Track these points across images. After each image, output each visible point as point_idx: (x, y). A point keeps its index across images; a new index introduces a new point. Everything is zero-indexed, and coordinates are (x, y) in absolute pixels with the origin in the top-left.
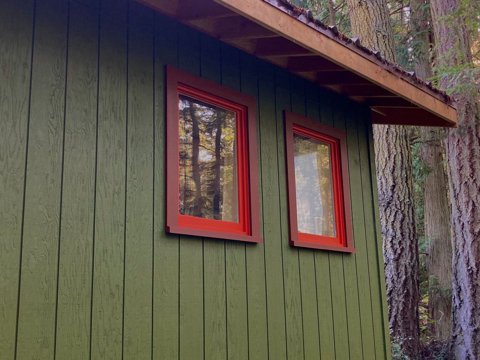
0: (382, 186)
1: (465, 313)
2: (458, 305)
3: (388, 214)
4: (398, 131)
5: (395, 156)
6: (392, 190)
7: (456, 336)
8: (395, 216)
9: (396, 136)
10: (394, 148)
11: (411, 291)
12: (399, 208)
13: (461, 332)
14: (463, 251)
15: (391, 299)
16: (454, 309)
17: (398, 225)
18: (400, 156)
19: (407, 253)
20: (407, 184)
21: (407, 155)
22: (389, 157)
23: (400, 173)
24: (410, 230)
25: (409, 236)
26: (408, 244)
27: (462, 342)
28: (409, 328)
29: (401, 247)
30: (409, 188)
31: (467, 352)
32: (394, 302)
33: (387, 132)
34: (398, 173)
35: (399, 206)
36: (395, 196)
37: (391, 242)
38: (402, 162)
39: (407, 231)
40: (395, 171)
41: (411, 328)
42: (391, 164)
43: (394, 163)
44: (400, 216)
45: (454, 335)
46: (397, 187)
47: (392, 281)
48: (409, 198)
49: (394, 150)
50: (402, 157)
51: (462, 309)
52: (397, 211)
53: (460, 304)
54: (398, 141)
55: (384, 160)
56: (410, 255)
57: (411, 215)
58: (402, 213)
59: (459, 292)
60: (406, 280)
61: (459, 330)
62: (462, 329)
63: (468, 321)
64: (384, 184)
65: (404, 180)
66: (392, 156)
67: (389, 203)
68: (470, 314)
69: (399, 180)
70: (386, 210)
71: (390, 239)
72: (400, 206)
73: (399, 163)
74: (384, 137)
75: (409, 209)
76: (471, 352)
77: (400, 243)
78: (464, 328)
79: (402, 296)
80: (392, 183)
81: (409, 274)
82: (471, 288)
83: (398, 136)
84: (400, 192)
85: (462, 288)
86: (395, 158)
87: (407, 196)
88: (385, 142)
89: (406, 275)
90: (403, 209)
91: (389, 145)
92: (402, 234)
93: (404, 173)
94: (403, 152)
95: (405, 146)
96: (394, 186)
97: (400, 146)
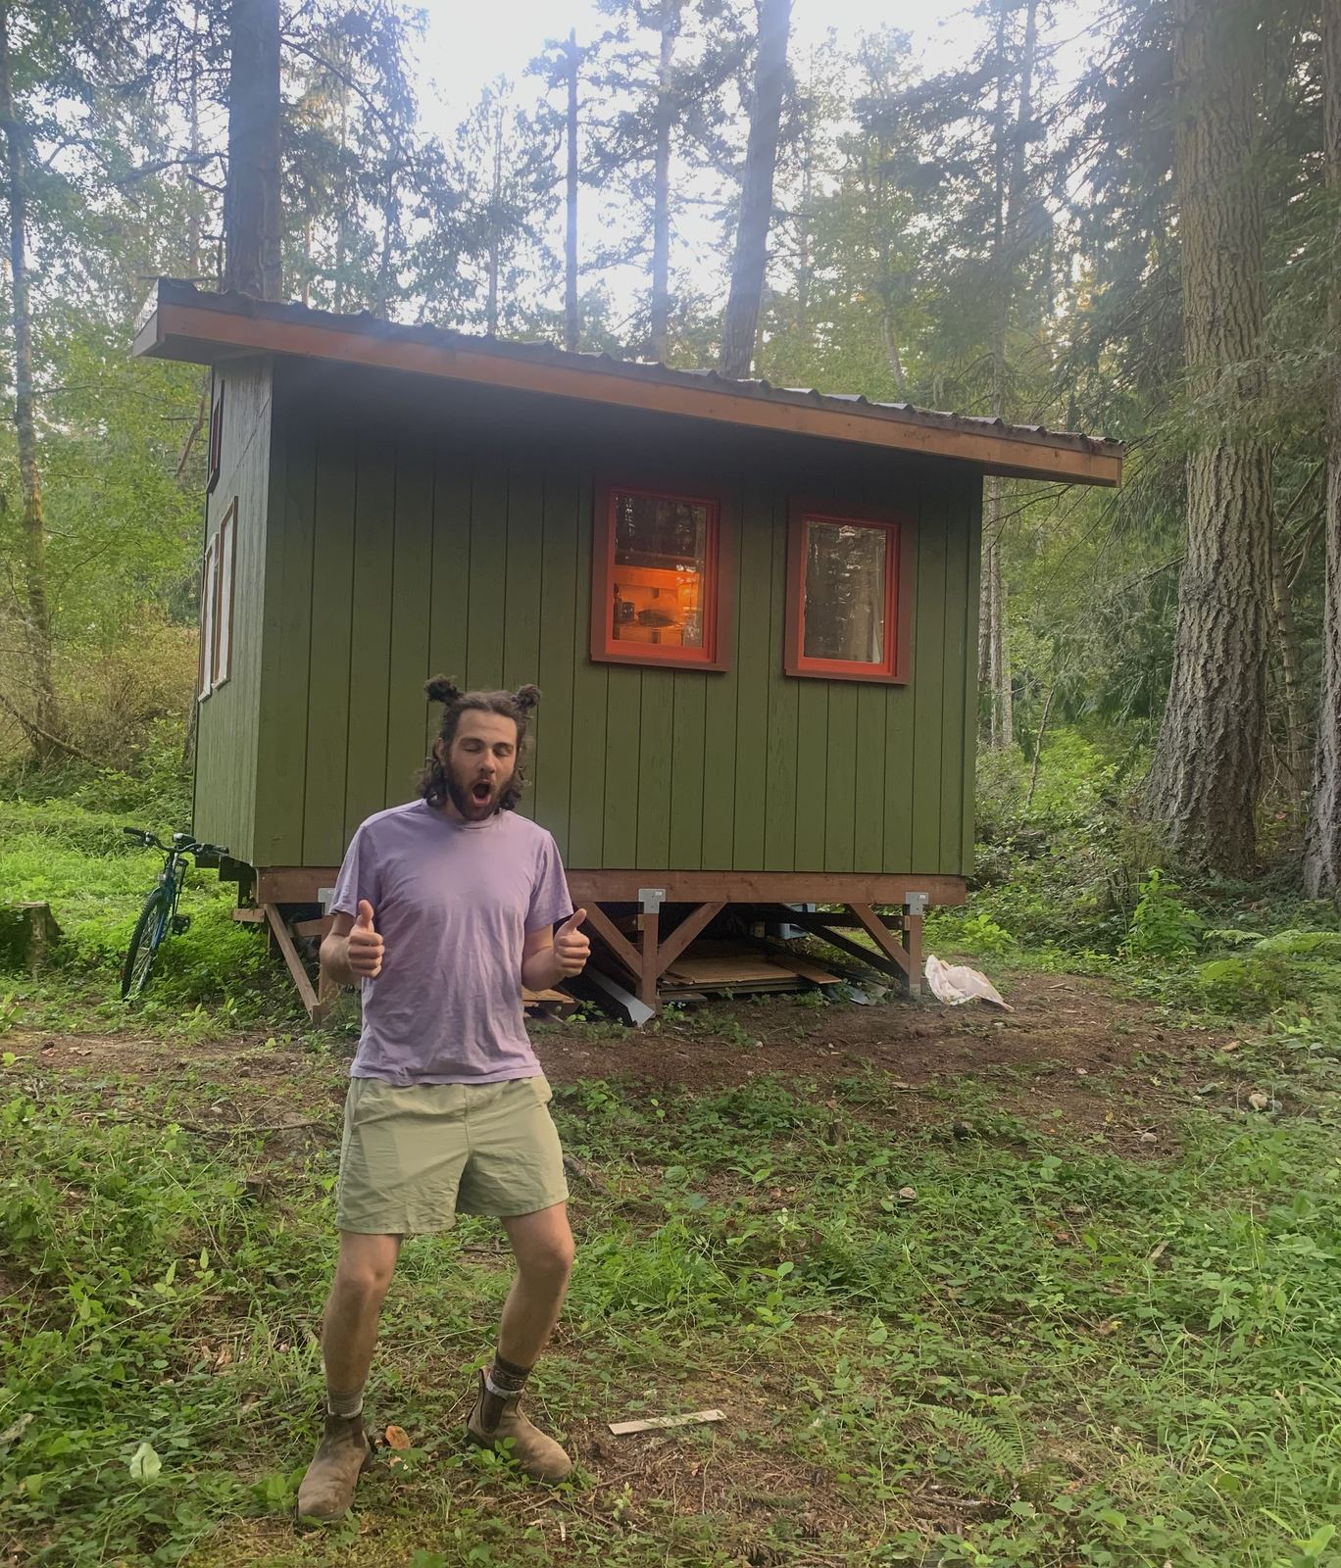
0: (1199, 562)
1: (1327, 798)
3: (1204, 614)
4: (1241, 453)
5: (1229, 503)
6: (1216, 570)
7: (1309, 841)
8: (1216, 618)
9: (1237, 462)
10: (1231, 486)
11: (1235, 757)
12: (1227, 603)
13: (1317, 833)
15: (1194, 770)
16: (1313, 791)
17: (1219, 635)
18: (1240, 503)
19: (1234, 687)
20: (1250, 559)
21: (1257, 498)
22: (1218, 505)
23: (1236, 535)
25: (1242, 656)
26: (1238, 669)
27: (1318, 851)
28: (1224, 823)
29: (1222, 677)
30: (1253, 565)
31: (1325, 868)
32: (1198, 775)
33: (1219, 456)
34: (1231, 535)
35: (1225, 601)
36: (1221, 580)
37: (1204, 666)
38: (1244, 514)
39: (1239, 645)
40: (1227, 532)
41: (1230, 822)
42: (1219, 520)
43: (1226, 516)
44: (1225, 620)
45: (1307, 838)
46: (1226, 563)
47: (1198, 738)
48: (1251, 584)
49: (1228, 491)
50: (1244, 504)
51: (1323, 791)
52: (1220, 610)
53: (1320, 783)
54: (1239, 473)
56: (1240, 691)
57: (1251, 616)
58: (1230, 612)
59: (1322, 760)
60: (1226, 736)
61: (1315, 830)
62: (1319, 828)
63: (1331, 813)
64: (1203, 558)
65: (1243, 551)
66: (1224, 504)
67: (1207, 595)
68: (1334, 800)
69: (1232, 551)
70: (1201, 607)
71: (1202, 662)
72: (1229, 600)
73: (1235, 517)
75: (1247, 604)
76: (1331, 868)
77: (1220, 669)
78: (1323, 826)
79: (1215, 765)
80: (1215, 557)
81: (1233, 727)
83: (1242, 462)
84: (1232, 573)
86: (1227, 506)
87: (1246, 580)
88: (1212, 475)
89: (1226, 728)
90: (1233, 605)
91: (1219, 481)
92: (1226, 652)
93: (1245, 535)
94: (1249, 495)
95: (1255, 482)
96: (1219, 562)
97: (1243, 482)
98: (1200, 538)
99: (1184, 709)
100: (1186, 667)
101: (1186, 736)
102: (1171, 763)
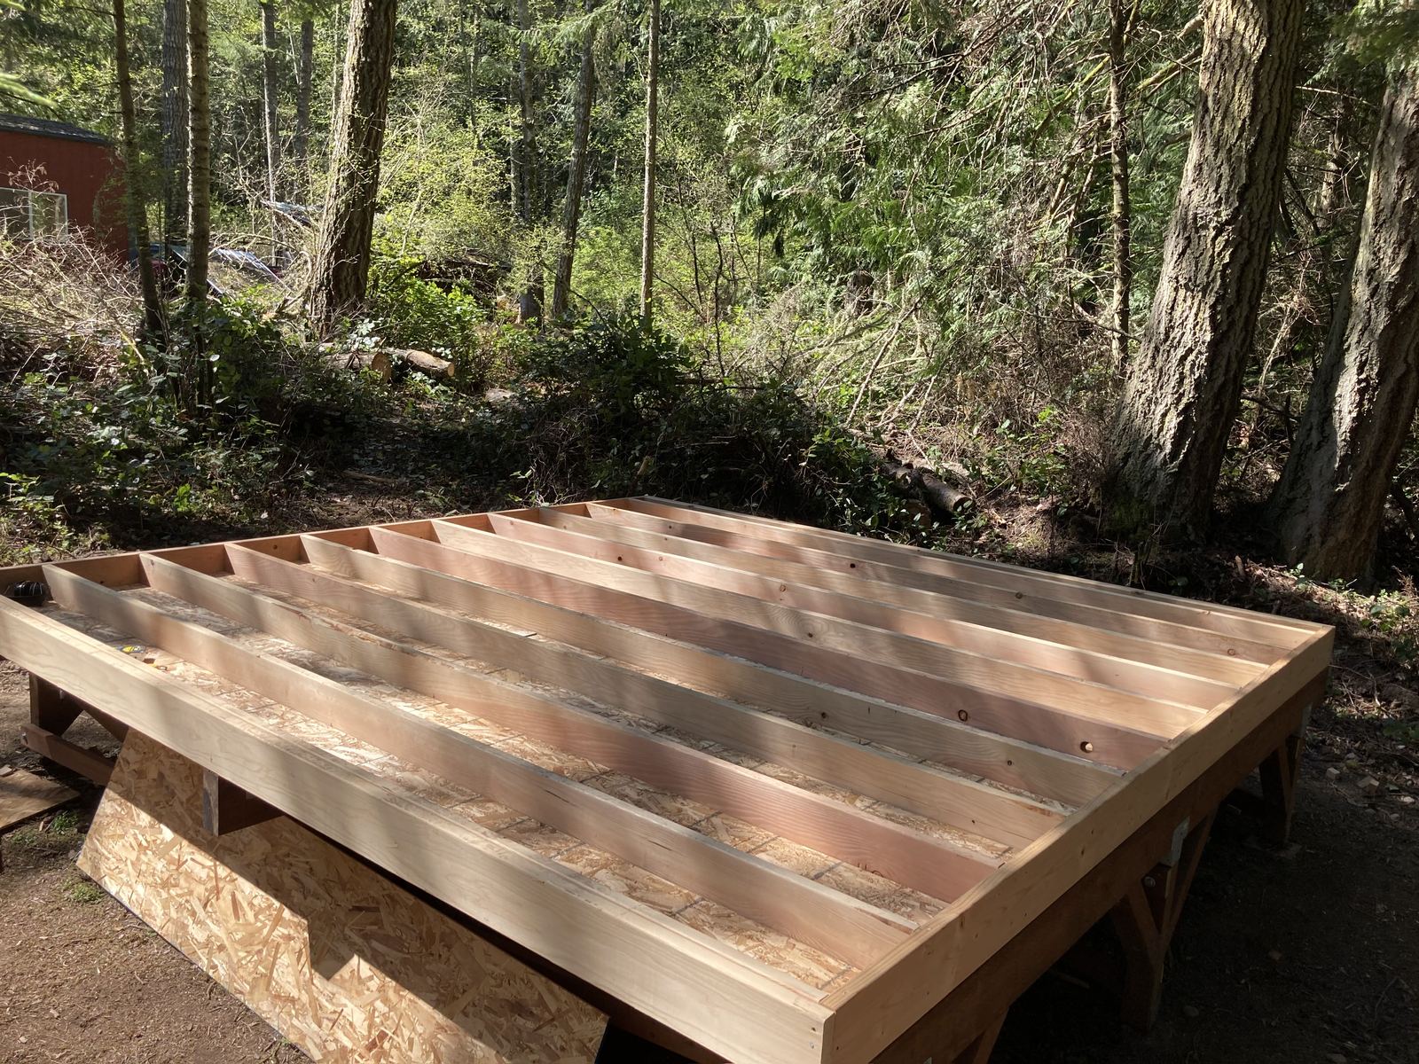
1: (1326, 459)
2: (1315, 443)
3: (1220, 246)
4: (1284, 57)
5: (1266, 116)
6: (1242, 195)
7: (1295, 499)
8: (1235, 253)
9: (1279, 68)
10: (1268, 97)
12: (1247, 236)
13: (1305, 494)
15: (1186, 419)
16: (1304, 448)
18: (1275, 118)
19: (1238, 333)
20: (1273, 184)
23: (1265, 156)
24: (1254, 283)
26: (1244, 314)
29: (1230, 319)
30: (1274, 193)
31: (1308, 530)
32: (1189, 426)
34: (1261, 156)
35: (1245, 233)
36: (1245, 209)
37: (1213, 305)
38: (1276, 131)
40: (1258, 152)
42: (1251, 136)
43: (1260, 133)
44: (1243, 254)
45: (1290, 496)
46: (1253, 190)
48: (1269, 216)
49: (1266, 103)
50: (1278, 122)
51: (1322, 450)
52: (1240, 243)
53: (1319, 443)
54: (1278, 85)
55: (1239, 124)
56: (1242, 336)
58: (1249, 247)
59: (1325, 420)
60: (1223, 386)
61: (1304, 489)
62: (1310, 488)
63: (1328, 474)
64: (1227, 178)
65: (1270, 177)
66: (1260, 117)
67: (1227, 223)
68: (1335, 462)
69: (1261, 174)
70: (1216, 236)
71: (1211, 300)
72: (1250, 234)
73: (1269, 134)
74: (1251, 70)
75: (1263, 239)
76: (1316, 530)
77: (1228, 311)
78: (1316, 487)
79: (1209, 415)
80: (1243, 180)
82: (1354, 414)
83: (1282, 68)
84: (1255, 201)
86: (1263, 121)
87: (1267, 211)
88: (1250, 80)
89: (1225, 375)
90: (1253, 238)
91: (1257, 88)
92: (1238, 291)
93: (1274, 158)
94: (1283, 111)
95: (1289, 95)
96: (1246, 187)
97: (1281, 93)
98: (1223, 154)
101: (1181, 382)
102: (1160, 409)
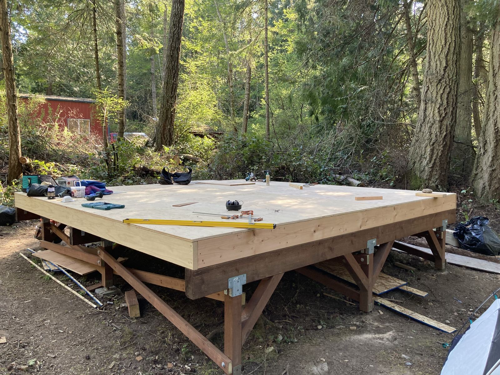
0: (436, 67)
1: (487, 158)
2: (483, 153)
3: (439, 88)
4: (454, 23)
6: (445, 70)
7: (478, 174)
8: (444, 89)
9: (453, 27)
10: (450, 37)
11: (448, 143)
12: (448, 83)
13: (481, 171)
14: (493, 116)
15: (433, 148)
16: (479, 155)
17: (445, 96)
18: (454, 44)
20: (456, 66)
21: (459, 42)
22: (445, 44)
23: (452, 57)
24: (453, 100)
25: (452, 104)
26: (451, 110)
27: (481, 178)
28: (443, 168)
29: (445, 112)
30: (457, 69)
31: (484, 184)
32: (435, 150)
33: (446, 24)
34: (450, 57)
35: (448, 82)
36: (446, 75)
37: (439, 108)
38: (455, 48)
39: (452, 100)
40: (449, 55)
41: (445, 167)
42: (446, 50)
43: (449, 49)
44: (448, 90)
45: (476, 173)
46: (448, 68)
47: (436, 136)
48: (456, 76)
49: (450, 39)
51: (485, 155)
52: (446, 86)
53: (484, 153)
54: (454, 32)
55: (441, 47)
56: (451, 118)
57: (456, 89)
58: (449, 87)
59: (485, 144)
60: (446, 135)
61: (480, 170)
62: (482, 169)
63: (488, 164)
64: (439, 65)
65: (454, 63)
67: (440, 80)
68: (490, 159)
69: (450, 63)
70: (437, 85)
71: (438, 106)
72: (449, 82)
73: (452, 49)
74: (443, 29)
75: (455, 84)
76: (487, 184)
77: (445, 109)
78: (485, 168)
79: (442, 146)
80: (444, 65)
81: (449, 131)
82: (495, 141)
83: (454, 27)
84: (450, 72)
85: (488, 142)
86: (449, 45)
87: (455, 75)
88: (443, 32)
89: (446, 132)
90: (450, 84)
91: (446, 34)
92: (447, 102)
93: (455, 57)
94: (456, 41)
95: (458, 36)
96: (446, 67)
97: (455, 35)
98: (437, 57)
99: (429, 125)
100: (430, 108)
101: (430, 135)
102: (424, 145)
